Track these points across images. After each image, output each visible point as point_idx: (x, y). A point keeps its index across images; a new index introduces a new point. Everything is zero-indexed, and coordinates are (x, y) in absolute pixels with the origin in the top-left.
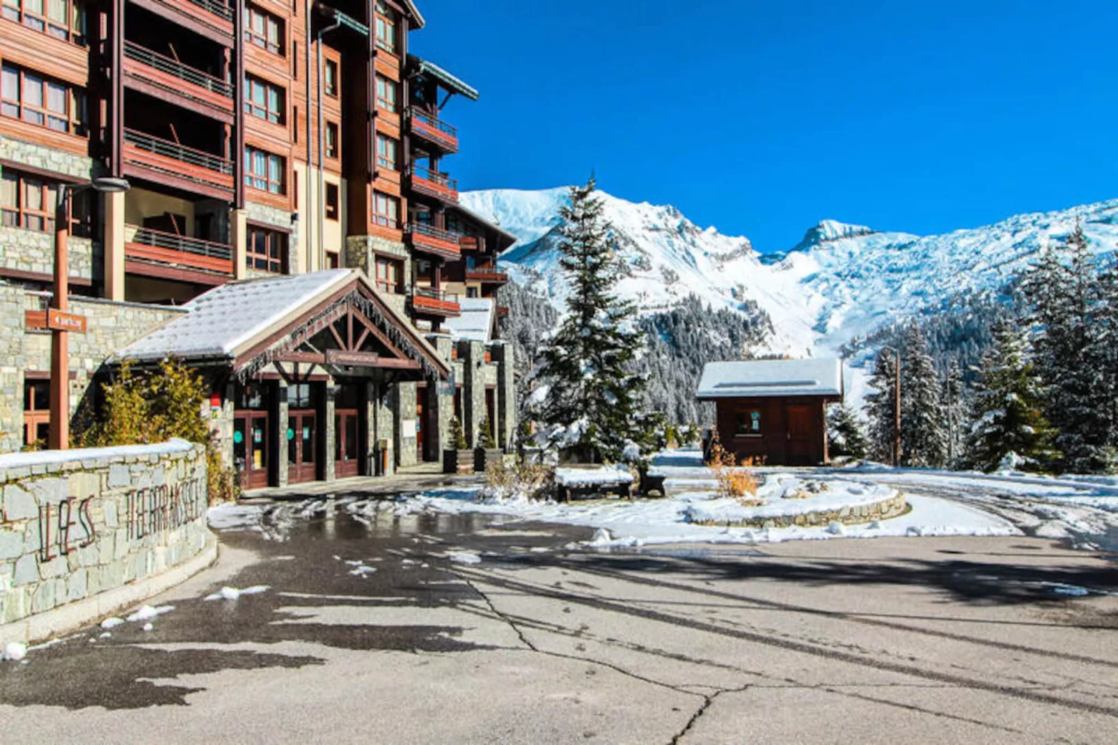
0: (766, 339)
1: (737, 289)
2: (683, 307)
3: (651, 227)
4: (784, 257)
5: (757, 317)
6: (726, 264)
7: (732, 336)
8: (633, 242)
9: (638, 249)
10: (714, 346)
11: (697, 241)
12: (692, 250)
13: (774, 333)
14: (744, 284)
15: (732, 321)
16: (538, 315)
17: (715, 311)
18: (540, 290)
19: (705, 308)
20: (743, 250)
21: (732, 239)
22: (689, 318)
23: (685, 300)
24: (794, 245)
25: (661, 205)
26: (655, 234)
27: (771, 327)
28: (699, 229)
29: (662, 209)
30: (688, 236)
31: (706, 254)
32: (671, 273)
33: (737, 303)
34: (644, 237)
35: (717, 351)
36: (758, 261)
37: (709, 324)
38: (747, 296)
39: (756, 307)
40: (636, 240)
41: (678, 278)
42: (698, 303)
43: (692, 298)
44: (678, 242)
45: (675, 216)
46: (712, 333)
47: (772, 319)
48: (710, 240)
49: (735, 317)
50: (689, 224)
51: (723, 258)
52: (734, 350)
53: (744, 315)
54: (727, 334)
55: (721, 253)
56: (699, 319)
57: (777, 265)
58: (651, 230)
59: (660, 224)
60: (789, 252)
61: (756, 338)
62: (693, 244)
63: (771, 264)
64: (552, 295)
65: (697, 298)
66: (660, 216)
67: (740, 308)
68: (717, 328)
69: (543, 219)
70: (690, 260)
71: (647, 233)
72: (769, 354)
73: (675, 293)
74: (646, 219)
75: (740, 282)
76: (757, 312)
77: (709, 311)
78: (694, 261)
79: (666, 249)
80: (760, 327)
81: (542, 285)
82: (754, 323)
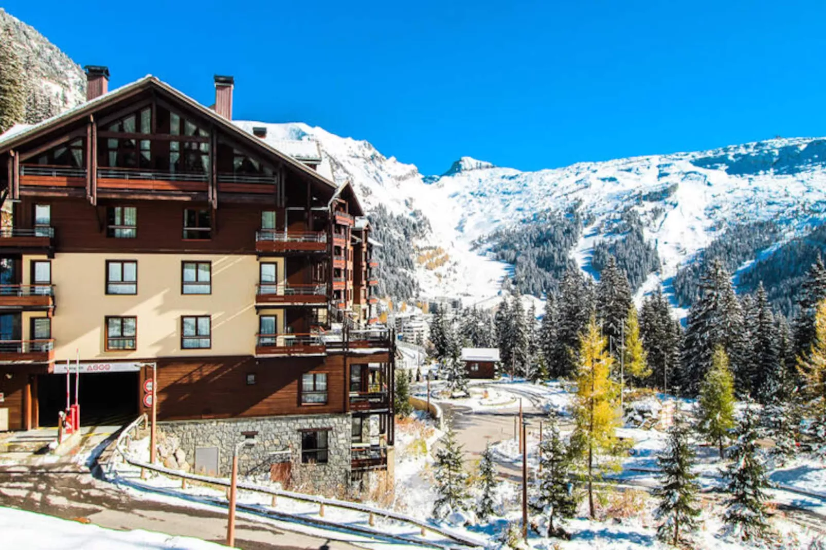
0: (427, 236)
1: (409, 201)
2: (375, 213)
3: (353, 155)
4: (438, 180)
5: (421, 221)
6: (402, 183)
7: (405, 233)
8: (342, 166)
9: (346, 171)
10: (394, 240)
11: (384, 167)
12: (381, 173)
13: (432, 232)
14: (414, 198)
15: (406, 224)
17: (395, 216)
19: (389, 213)
20: (413, 173)
21: (406, 166)
22: (379, 220)
23: (376, 208)
24: (446, 171)
25: (360, 140)
26: (355, 160)
27: (430, 228)
28: (384, 157)
29: (361, 143)
30: (378, 163)
31: (389, 176)
32: (367, 189)
33: (410, 212)
34: (349, 162)
35: (396, 244)
36: (422, 181)
37: (391, 225)
38: (416, 206)
39: (421, 214)
40: (344, 164)
41: (371, 193)
42: (384, 210)
43: (380, 206)
44: (372, 167)
45: (370, 148)
46: (393, 231)
47: (431, 222)
48: (392, 166)
49: (408, 221)
50: (379, 154)
51: (400, 179)
52: (407, 242)
53: (414, 220)
54: (402, 232)
55: (399, 175)
56: (385, 221)
57: (434, 184)
58: (353, 157)
59: (360, 154)
60: (441, 176)
61: (420, 235)
62: (381, 168)
63: (430, 183)
65: (383, 207)
66: (360, 147)
67: (411, 215)
68: (396, 228)
70: (378, 179)
71: (350, 159)
72: (428, 245)
73: (369, 203)
74: (350, 150)
75: (411, 196)
76: (421, 218)
77: (392, 216)
78: (381, 180)
79: (364, 172)
80: (423, 228)
82: (420, 225)
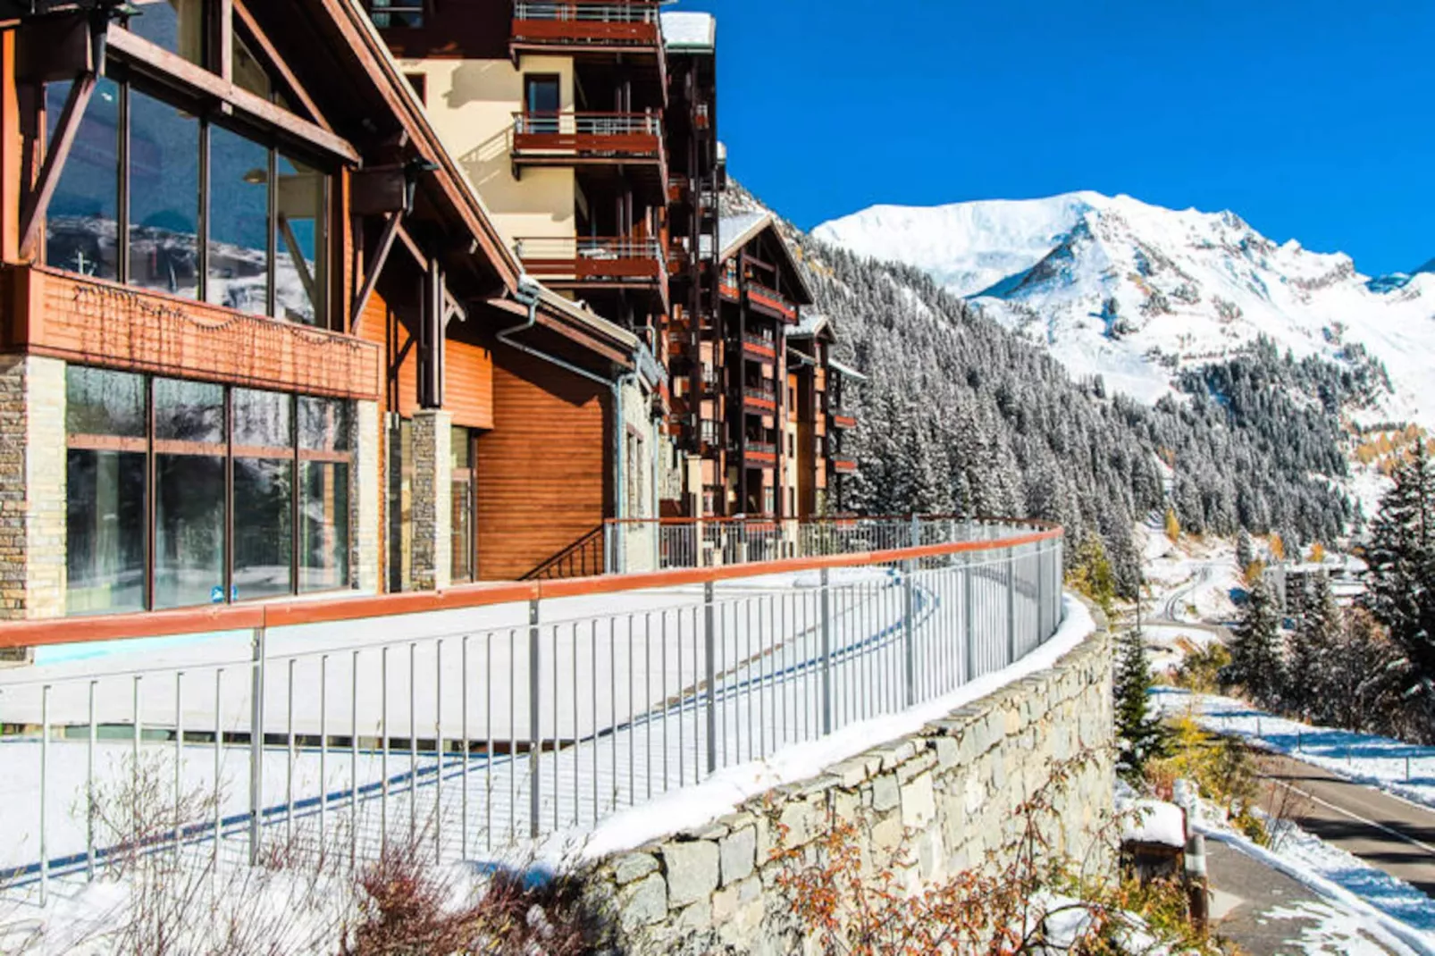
0: (1380, 400)
1: (1332, 329)
2: (1248, 355)
3: (1201, 243)
4: (1406, 282)
5: (1365, 369)
6: (1313, 293)
7: (1324, 396)
8: (1172, 264)
9: (1179, 273)
10: (1296, 411)
11: (1270, 261)
12: (1262, 274)
13: (1392, 392)
14: (1344, 322)
15: (1324, 375)
16: (1030, 367)
17: (1298, 360)
18: (1035, 335)
19: (1281, 355)
20: (1342, 272)
21: (1325, 257)
22: (1257, 369)
23: (1250, 344)
24: (1421, 263)
25: (1215, 211)
26: (1205, 253)
27: (1387, 383)
28: (1272, 244)
29: (1218, 217)
30: (1256, 254)
31: (1283, 280)
32: (1229, 307)
33: (1334, 348)
34: (1189, 257)
35: (1301, 419)
36: (1365, 289)
37: (1288, 378)
38: (1348, 338)
39: (1363, 353)
40: (1178, 263)
41: (1239, 313)
42: (1272, 350)
43: (1262, 341)
44: (1241, 264)
45: (1237, 226)
46: (1293, 392)
47: (1388, 371)
48: (1291, 259)
49: (1329, 368)
50: (1258, 237)
51: (1310, 285)
52: (1327, 416)
53: (1344, 366)
54: (1317, 393)
55: (1307, 278)
56: (1274, 371)
57: (1396, 293)
58: (1200, 247)
59: (1214, 239)
60: (1413, 274)
61: (1363, 399)
62: (1264, 265)
63: (1386, 292)
64: (1053, 341)
65: (1270, 342)
66: (1214, 226)
67: (1336, 356)
68: (1300, 384)
69: (1042, 239)
70: (1258, 288)
71: (1192, 252)
72: (1383, 421)
73: (1235, 335)
74: (1192, 233)
75: (1336, 319)
76: (1364, 361)
77: (1289, 359)
78: (1265, 289)
79: (1223, 274)
80: (1369, 383)
81: (1037, 329)
82: (1360, 376)
